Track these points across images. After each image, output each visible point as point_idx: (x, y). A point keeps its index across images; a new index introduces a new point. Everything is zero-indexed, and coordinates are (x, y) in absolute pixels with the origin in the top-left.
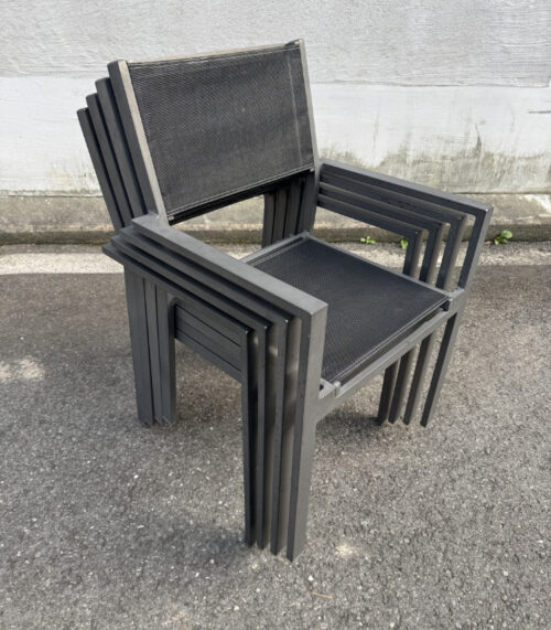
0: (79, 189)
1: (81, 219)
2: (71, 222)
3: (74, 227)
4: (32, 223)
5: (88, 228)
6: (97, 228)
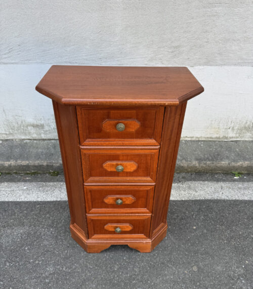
0: (221, 136)
1: (228, 158)
2: (221, 160)
3: (224, 163)
4: (197, 159)
5: (233, 164)
6: (239, 163)
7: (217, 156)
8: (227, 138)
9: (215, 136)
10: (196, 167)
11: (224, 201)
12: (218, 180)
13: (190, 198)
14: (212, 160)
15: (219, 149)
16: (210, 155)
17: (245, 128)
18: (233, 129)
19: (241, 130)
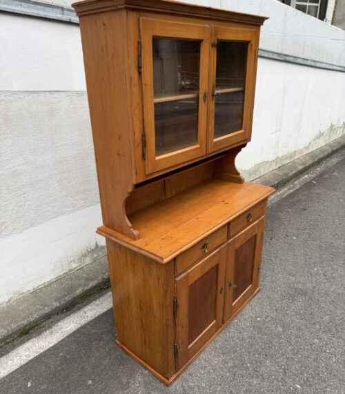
7: (71, 289)
8: (72, 270)
9: (62, 273)
10: (59, 307)
11: (91, 322)
12: (80, 309)
13: (65, 336)
14: (69, 294)
15: (70, 283)
16: (66, 291)
17: (83, 256)
18: (74, 261)
19: (80, 259)
